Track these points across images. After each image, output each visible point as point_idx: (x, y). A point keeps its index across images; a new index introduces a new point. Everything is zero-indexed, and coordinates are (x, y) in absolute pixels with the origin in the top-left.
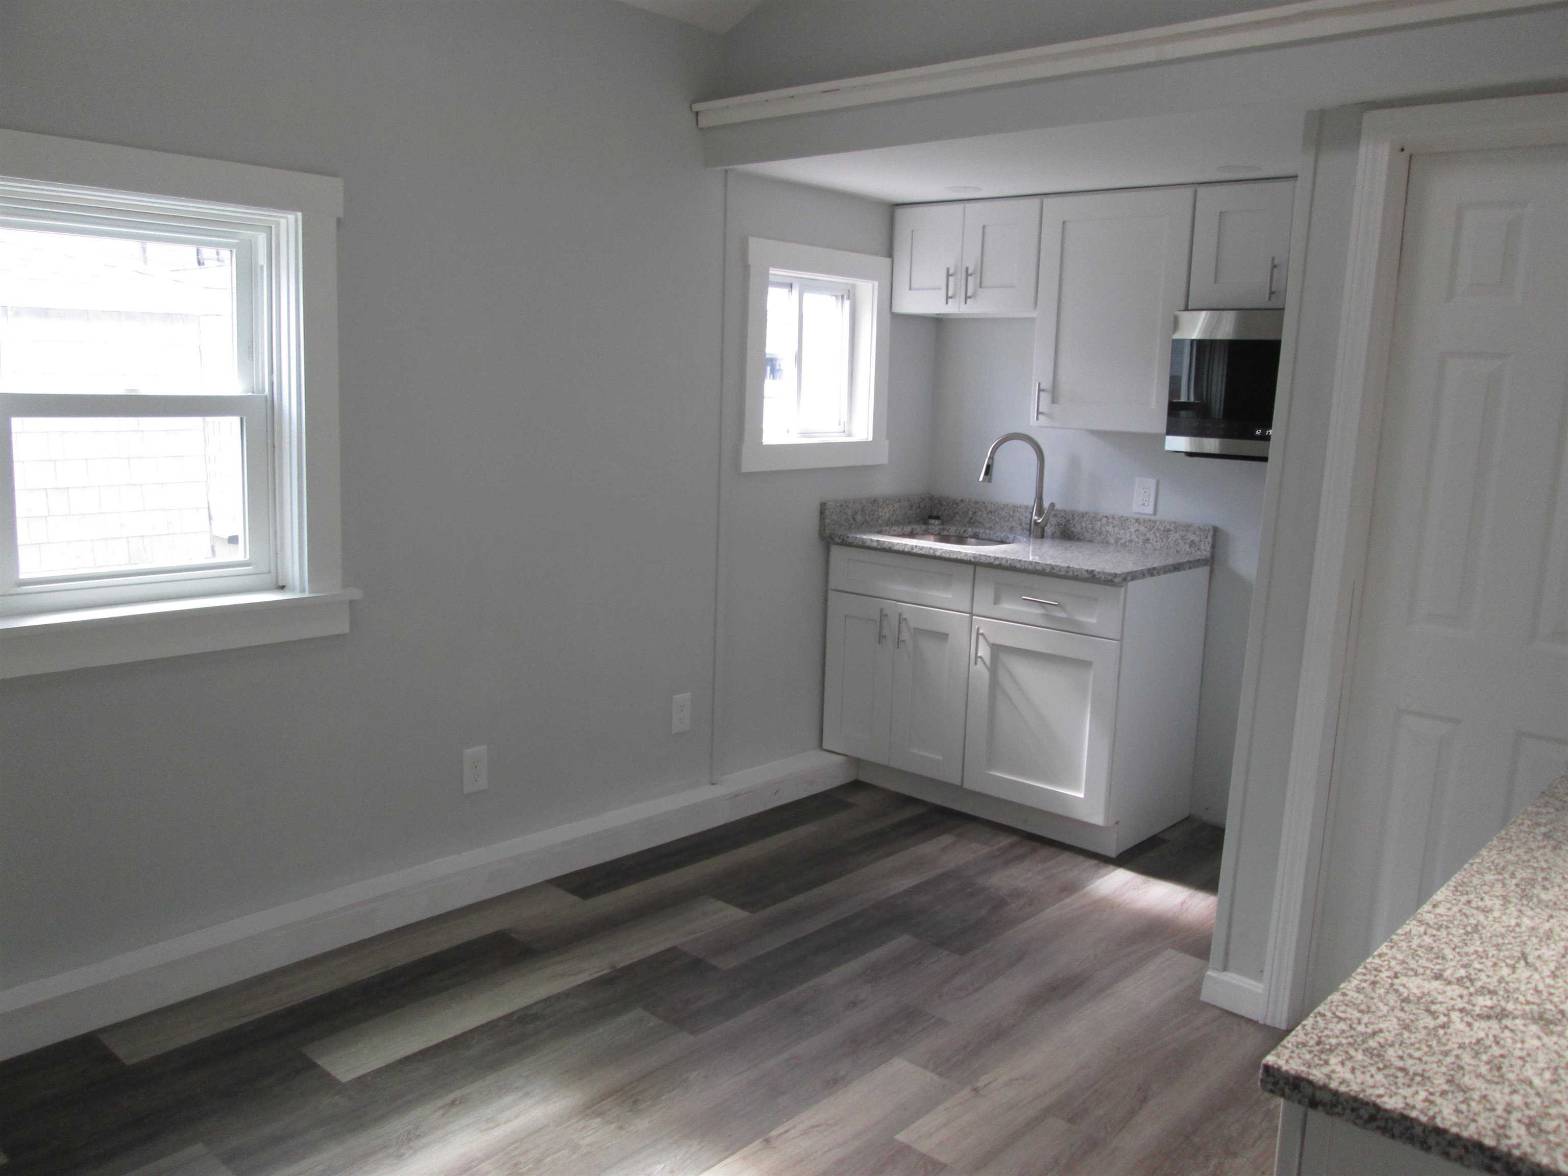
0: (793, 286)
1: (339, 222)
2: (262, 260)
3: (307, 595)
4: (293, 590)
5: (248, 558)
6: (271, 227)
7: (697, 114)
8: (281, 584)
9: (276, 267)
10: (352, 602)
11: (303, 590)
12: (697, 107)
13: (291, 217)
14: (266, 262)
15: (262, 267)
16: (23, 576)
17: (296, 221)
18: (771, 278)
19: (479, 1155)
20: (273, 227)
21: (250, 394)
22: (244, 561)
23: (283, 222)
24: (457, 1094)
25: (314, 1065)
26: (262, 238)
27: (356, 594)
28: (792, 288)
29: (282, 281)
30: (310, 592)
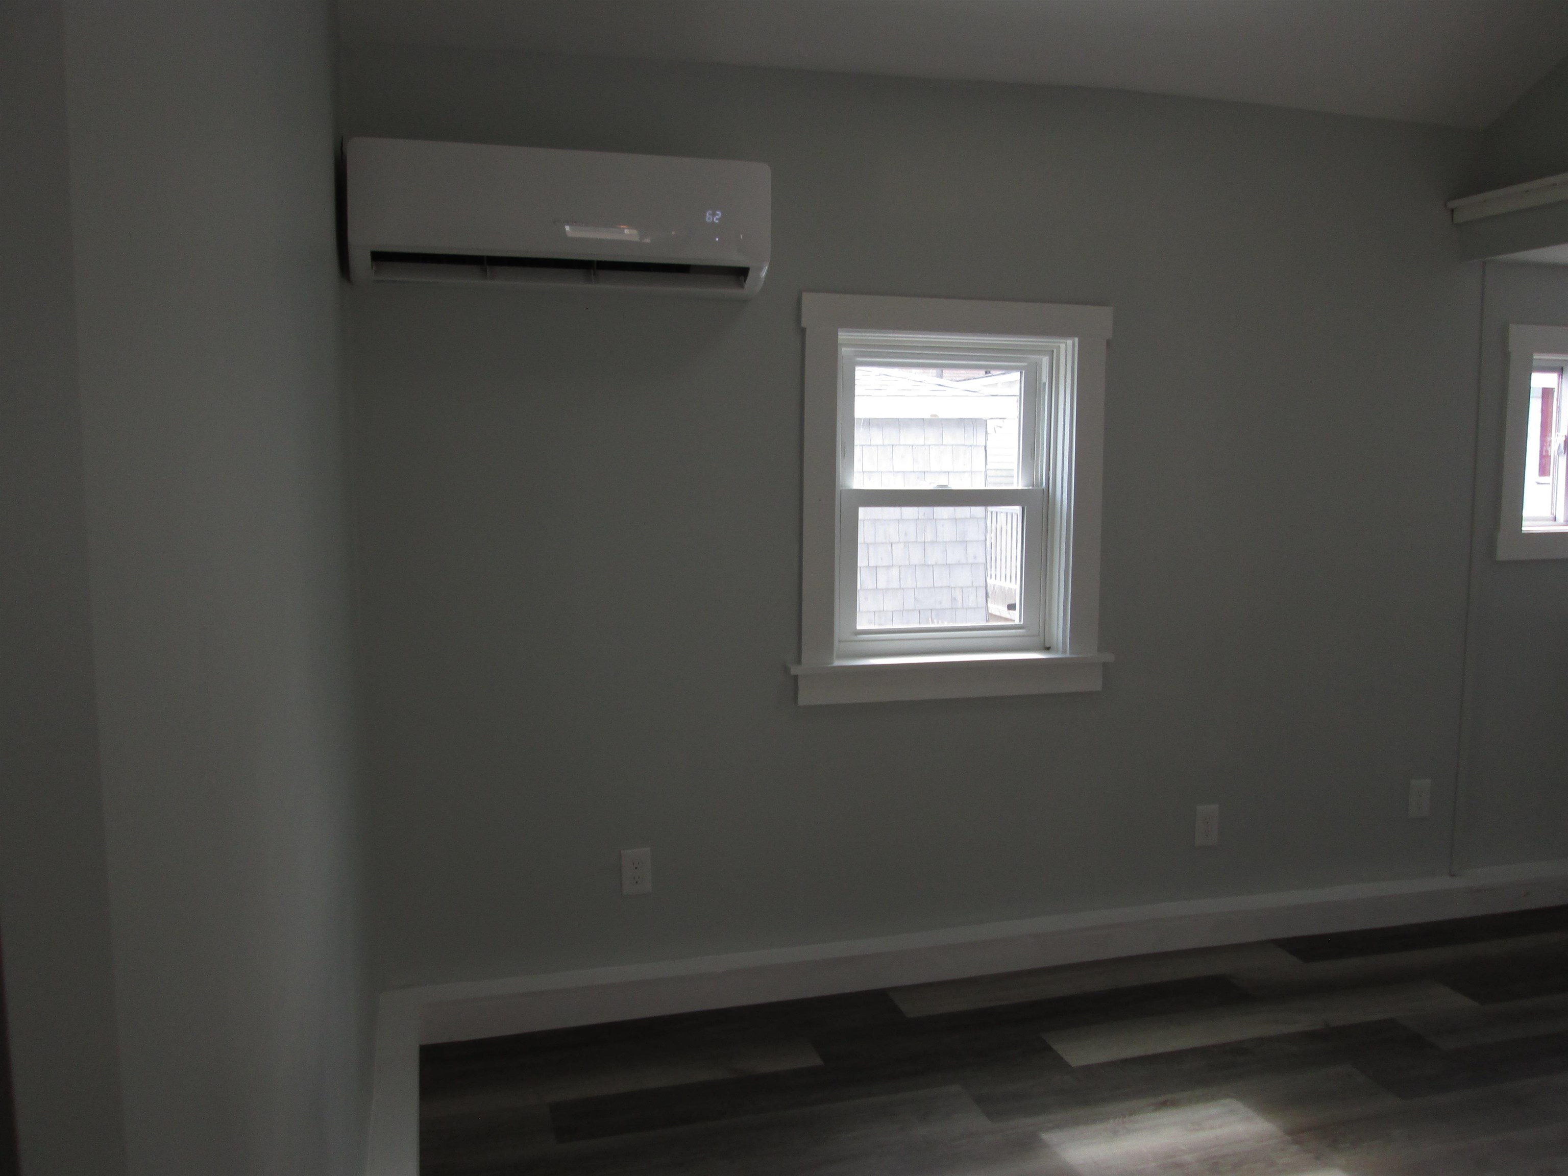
0: (1564, 369)
1: (1108, 343)
2: (1045, 378)
3: (1068, 655)
4: (1057, 651)
5: (1022, 623)
6: (1053, 351)
7: (1452, 210)
8: (1047, 645)
9: (1056, 381)
10: (1105, 665)
11: (1064, 652)
12: (1452, 204)
13: (1069, 342)
14: (1047, 381)
15: (1044, 384)
16: (859, 627)
17: (1074, 345)
18: (1535, 364)
19: (1184, 1148)
20: (1055, 351)
21: (1030, 488)
22: (1020, 625)
23: (1063, 346)
24: (1169, 1097)
25: (1049, 1049)
26: (1045, 360)
27: (1109, 658)
28: (1562, 372)
29: (1060, 392)
30: (1071, 653)
